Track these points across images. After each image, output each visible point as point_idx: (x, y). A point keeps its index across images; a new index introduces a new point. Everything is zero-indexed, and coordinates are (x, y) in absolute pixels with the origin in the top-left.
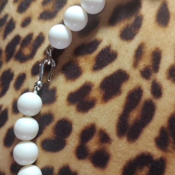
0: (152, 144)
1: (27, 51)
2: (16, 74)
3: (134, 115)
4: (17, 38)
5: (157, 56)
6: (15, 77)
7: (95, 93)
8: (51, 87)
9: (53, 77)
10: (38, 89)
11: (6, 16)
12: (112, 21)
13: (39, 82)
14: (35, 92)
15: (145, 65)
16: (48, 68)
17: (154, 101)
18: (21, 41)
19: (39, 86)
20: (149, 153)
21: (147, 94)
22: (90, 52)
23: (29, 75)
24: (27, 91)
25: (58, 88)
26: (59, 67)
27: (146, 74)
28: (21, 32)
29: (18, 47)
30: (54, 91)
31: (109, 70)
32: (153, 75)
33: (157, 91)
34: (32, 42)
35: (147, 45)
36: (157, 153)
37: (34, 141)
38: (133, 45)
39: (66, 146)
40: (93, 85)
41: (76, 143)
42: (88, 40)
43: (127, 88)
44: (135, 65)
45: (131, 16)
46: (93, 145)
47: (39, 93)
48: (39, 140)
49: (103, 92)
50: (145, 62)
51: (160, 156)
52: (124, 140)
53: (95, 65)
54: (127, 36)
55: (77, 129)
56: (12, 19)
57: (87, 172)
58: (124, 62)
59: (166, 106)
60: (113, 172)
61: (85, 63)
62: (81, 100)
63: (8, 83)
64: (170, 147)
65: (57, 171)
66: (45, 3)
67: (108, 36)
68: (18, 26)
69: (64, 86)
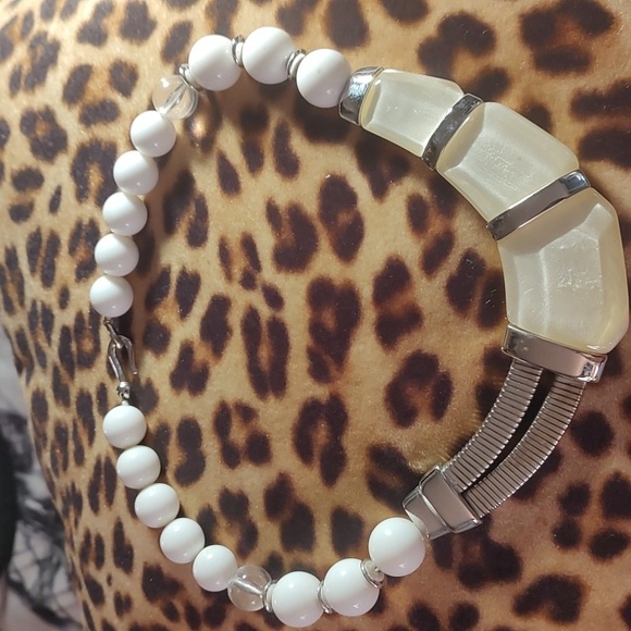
1: (88, 345)
2: (93, 391)
3: (264, 353)
4: (65, 330)
5: (249, 245)
6: (94, 397)
7: (202, 353)
8: (143, 381)
9: (138, 365)
10: (127, 396)
11: (34, 304)
12: (170, 229)
13: (123, 384)
14: (125, 403)
17: (278, 315)
18: (72, 332)
19: (126, 391)
20: (312, 398)
21: (265, 312)
22: (165, 294)
25: (152, 378)
27: (248, 282)
28: (64, 318)
29: (74, 347)
30: (149, 384)
31: (200, 307)
32: (257, 276)
33: (274, 298)
34: (87, 325)
35: (229, 236)
36: (321, 392)
38: (212, 245)
39: (207, 460)
40: (192, 343)
41: (216, 446)
42: (154, 275)
43: (235, 318)
44: (229, 277)
45: (188, 204)
46: (238, 435)
48: (170, 475)
49: (210, 345)
50: (240, 264)
51: (327, 393)
52: (272, 399)
53: (181, 308)
54: (197, 238)
55: (206, 424)
56: (43, 305)
57: (252, 480)
58: (213, 282)
59: (296, 315)
60: (284, 457)
61: (167, 314)
62: (190, 377)
63: (91, 413)
64: (333, 371)
65: (216, 508)
66: (72, 251)
67: (176, 255)
68: (56, 311)
69: (157, 369)
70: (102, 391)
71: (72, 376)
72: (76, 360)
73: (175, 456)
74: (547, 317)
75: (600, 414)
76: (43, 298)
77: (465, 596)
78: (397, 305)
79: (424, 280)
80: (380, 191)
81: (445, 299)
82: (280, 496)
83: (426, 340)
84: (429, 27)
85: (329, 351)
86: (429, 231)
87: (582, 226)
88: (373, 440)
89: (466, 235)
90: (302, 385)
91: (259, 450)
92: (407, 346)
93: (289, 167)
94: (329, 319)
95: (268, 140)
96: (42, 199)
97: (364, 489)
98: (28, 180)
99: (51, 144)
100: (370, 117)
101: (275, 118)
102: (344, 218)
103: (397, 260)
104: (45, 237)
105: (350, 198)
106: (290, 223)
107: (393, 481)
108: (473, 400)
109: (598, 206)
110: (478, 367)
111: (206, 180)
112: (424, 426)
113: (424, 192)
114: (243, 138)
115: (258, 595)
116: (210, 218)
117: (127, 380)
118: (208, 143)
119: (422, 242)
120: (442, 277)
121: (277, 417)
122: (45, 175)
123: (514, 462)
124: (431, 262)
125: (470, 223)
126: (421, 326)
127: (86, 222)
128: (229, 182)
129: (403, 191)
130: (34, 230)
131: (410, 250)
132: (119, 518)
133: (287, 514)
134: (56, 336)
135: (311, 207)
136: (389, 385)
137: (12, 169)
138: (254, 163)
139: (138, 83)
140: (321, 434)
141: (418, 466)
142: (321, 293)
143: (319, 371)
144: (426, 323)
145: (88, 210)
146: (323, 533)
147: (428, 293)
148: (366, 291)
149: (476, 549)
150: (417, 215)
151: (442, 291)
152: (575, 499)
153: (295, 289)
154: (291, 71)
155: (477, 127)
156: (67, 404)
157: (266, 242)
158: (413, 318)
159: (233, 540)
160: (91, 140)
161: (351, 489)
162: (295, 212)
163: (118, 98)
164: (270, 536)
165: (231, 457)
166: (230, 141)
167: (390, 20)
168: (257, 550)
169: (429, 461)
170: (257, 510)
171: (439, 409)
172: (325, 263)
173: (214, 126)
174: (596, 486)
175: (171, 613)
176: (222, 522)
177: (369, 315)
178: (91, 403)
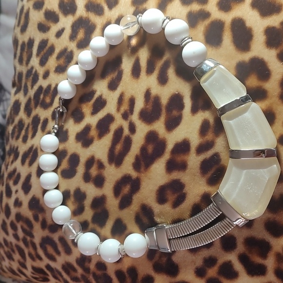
0: (131, 168)
1: (48, 100)
2: (42, 119)
3: (119, 147)
4: (41, 88)
5: (132, 102)
6: (41, 121)
7: (93, 133)
8: (65, 129)
9: (65, 121)
10: (55, 131)
11: (32, 68)
12: (103, 76)
13: (56, 126)
14: (54, 134)
15: (124, 109)
16: (61, 114)
17: (131, 136)
18: (43, 91)
19: (56, 129)
20: (129, 174)
21: (126, 131)
22: (89, 100)
23: (50, 119)
24: (49, 133)
25: (69, 130)
26: (70, 112)
27: (125, 116)
28: (43, 83)
29: (42, 96)
30: (67, 132)
31: (101, 115)
32: (130, 116)
33: (132, 129)
34: (51, 92)
35: (126, 94)
36: (134, 174)
37: (55, 171)
38: (116, 94)
39: (77, 173)
40: (91, 126)
41: (83, 171)
42: (88, 90)
43: (113, 127)
44: (118, 110)
45: (115, 71)
46: (94, 172)
47: (57, 135)
48: (59, 170)
49: (98, 131)
50: (125, 107)
51: (136, 176)
52: (113, 166)
53: (93, 110)
54: (113, 86)
55: (83, 160)
56: (36, 71)
57: (91, 191)
58: (111, 108)
59: (138, 140)
60: (108, 190)
61: (87, 109)
62: (85, 138)
63: (37, 127)
64: (142, 169)
65: (72, 193)
66: (58, 58)
67: (101, 87)
68: (41, 78)
69: (73, 128)
70: (46, 122)
71: (36, 107)
72: (40, 102)
73: (65, 165)
74: (234, 196)
75: (235, 238)
76: (37, 69)
77: (152, 273)
78: (180, 158)
79: (194, 155)
80: (194, 110)
81: (199, 166)
82: (99, 202)
83: (185, 177)
84: (247, 57)
85: (145, 161)
86: (206, 137)
87: (265, 170)
88: (145, 202)
89: (219, 146)
90: (127, 167)
91: (99, 182)
92: (175, 175)
93: (163, 80)
94: (150, 148)
95: (159, 64)
96: (55, 28)
97: (133, 217)
98: (52, 17)
99: (68, 8)
100: (205, 81)
101: (167, 56)
102: (175, 113)
103: (188, 141)
104: (49, 45)
105: (181, 106)
106: (153, 103)
107: (145, 220)
108: (190, 208)
109: (275, 165)
110: (199, 197)
111: (127, 65)
112: (167, 207)
113: (211, 121)
114: (150, 57)
115: (74, 234)
116: (121, 82)
117: (58, 125)
118: (135, 50)
119: (201, 140)
120: (202, 157)
121: (113, 174)
122: (60, 20)
123: (194, 238)
124: (201, 149)
125: (223, 143)
126: (184, 171)
127: (69, 50)
128: (136, 72)
129: (204, 115)
130: (45, 39)
131: (195, 140)
132: (31, 173)
133: (99, 210)
134: (36, 87)
135: (164, 101)
136: (162, 186)
137: (47, 8)
138: (150, 71)
139: (117, 6)
140: (126, 190)
141: (158, 220)
142: (152, 137)
143: (137, 166)
144: (187, 171)
145: (72, 46)
146: (109, 224)
147: (194, 160)
148: (170, 146)
149: (164, 259)
150: (204, 128)
151: (199, 163)
152: (210, 261)
153: (142, 129)
154: (183, 44)
155: (245, 110)
156: (29, 115)
157: (140, 105)
158: (183, 167)
159: (73, 207)
160: (86, 17)
161: (128, 216)
162: (157, 99)
163: (106, 8)
164: (88, 214)
165: (87, 178)
166: (144, 55)
167: (232, 44)
168: (81, 216)
169: (163, 220)
170: (88, 202)
171: (176, 204)
172: (159, 126)
173: (140, 44)
174: (221, 261)
175: (36, 218)
176: (72, 199)
177: (167, 156)
178: (39, 123)
